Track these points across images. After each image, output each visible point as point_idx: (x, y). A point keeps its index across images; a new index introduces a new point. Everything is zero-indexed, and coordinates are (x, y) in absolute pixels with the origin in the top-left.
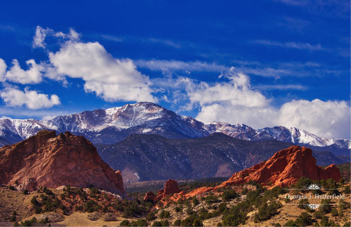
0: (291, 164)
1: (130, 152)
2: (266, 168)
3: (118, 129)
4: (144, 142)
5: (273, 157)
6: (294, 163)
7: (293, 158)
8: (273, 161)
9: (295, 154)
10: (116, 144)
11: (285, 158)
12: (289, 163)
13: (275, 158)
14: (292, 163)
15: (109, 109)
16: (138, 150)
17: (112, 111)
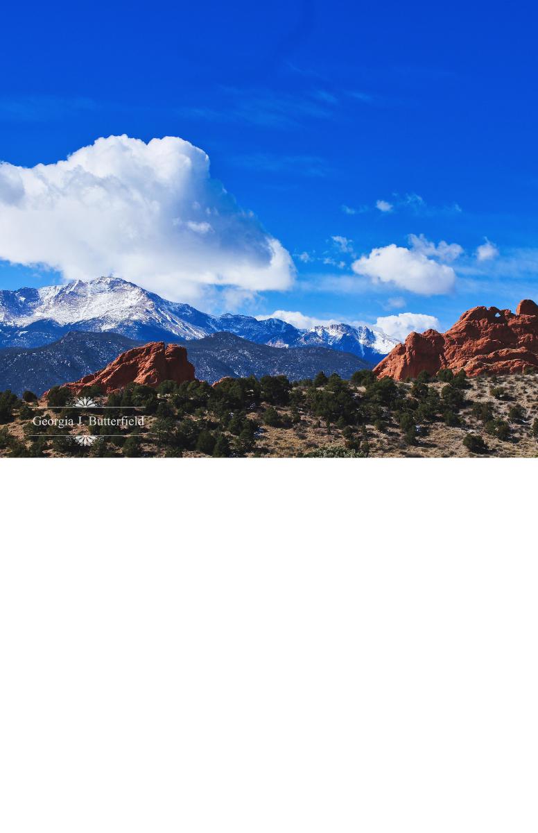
0: (143, 374)
1: (63, 363)
2: (99, 381)
3: (58, 323)
4: (90, 345)
5: (115, 362)
6: (148, 374)
7: (148, 365)
8: (113, 369)
9: (152, 357)
10: (40, 348)
11: (136, 364)
12: (141, 374)
13: (118, 363)
14: (145, 372)
15: (44, 288)
16: (79, 360)
17: (50, 292)
